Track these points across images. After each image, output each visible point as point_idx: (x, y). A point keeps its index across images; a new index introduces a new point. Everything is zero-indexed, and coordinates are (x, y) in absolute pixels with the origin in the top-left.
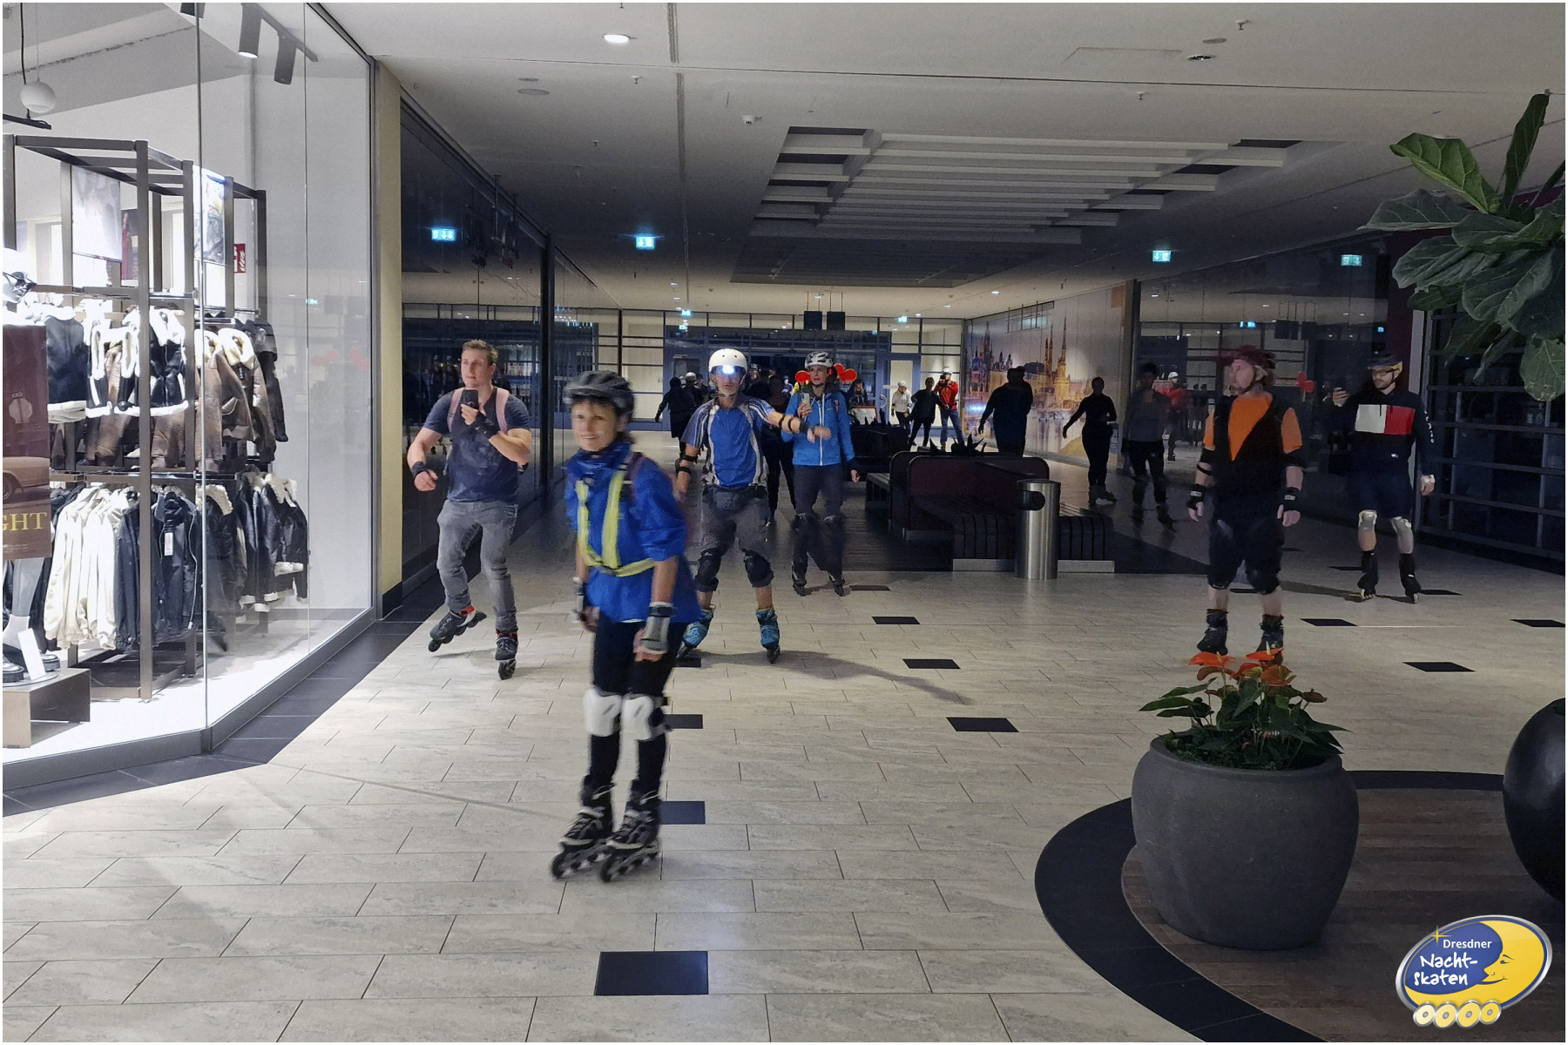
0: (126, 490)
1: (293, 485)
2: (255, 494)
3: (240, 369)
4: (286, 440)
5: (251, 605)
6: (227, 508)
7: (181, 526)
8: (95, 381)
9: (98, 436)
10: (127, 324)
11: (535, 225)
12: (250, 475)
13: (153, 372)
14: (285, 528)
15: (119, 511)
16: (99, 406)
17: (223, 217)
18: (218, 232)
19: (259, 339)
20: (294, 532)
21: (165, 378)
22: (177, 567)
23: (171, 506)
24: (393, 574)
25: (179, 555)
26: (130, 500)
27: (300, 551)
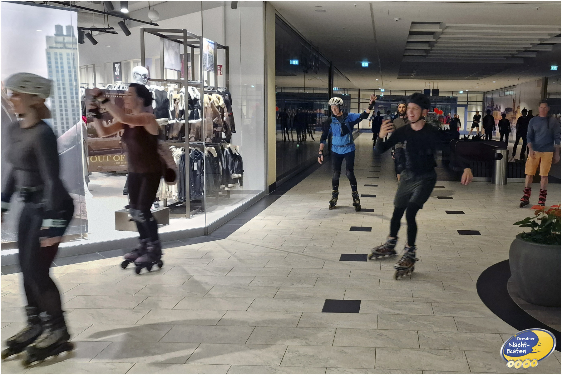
0: (182, 148)
1: (238, 148)
2: (225, 150)
3: (219, 108)
4: (235, 132)
5: (224, 188)
6: (215, 155)
7: (200, 161)
8: (171, 111)
9: (173, 130)
10: (181, 92)
11: (326, 58)
12: (223, 144)
13: (189, 108)
14: (235, 162)
15: (179, 155)
16: (172, 120)
17: (214, 55)
18: (212, 61)
19: (226, 98)
20: (238, 164)
21: (194, 111)
22: (198, 174)
23: (196, 154)
24: (272, 179)
25: (199, 170)
26: (183, 151)
27: (240, 170)
